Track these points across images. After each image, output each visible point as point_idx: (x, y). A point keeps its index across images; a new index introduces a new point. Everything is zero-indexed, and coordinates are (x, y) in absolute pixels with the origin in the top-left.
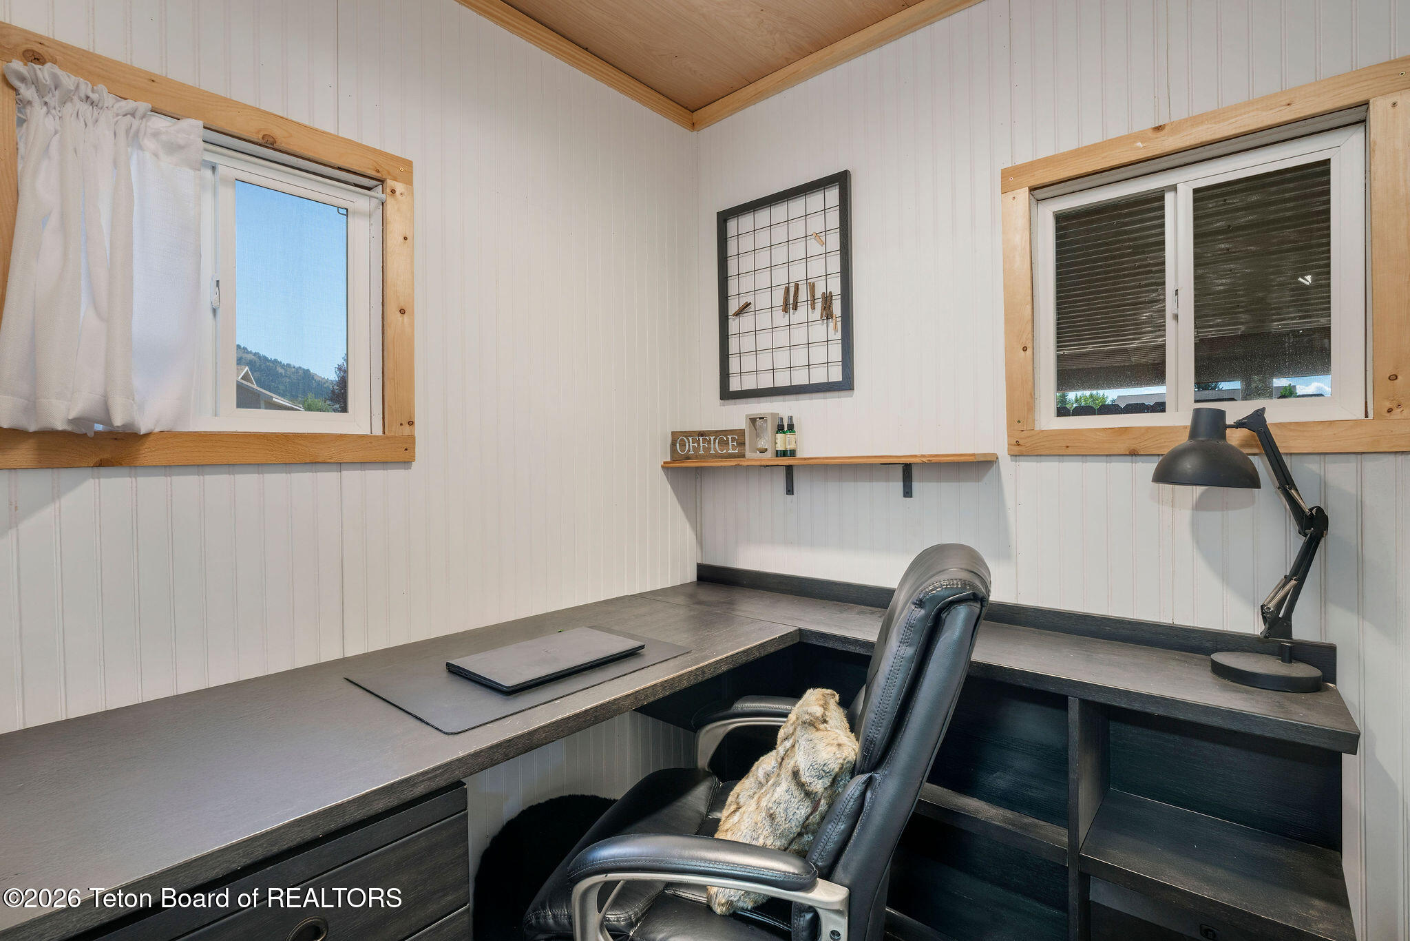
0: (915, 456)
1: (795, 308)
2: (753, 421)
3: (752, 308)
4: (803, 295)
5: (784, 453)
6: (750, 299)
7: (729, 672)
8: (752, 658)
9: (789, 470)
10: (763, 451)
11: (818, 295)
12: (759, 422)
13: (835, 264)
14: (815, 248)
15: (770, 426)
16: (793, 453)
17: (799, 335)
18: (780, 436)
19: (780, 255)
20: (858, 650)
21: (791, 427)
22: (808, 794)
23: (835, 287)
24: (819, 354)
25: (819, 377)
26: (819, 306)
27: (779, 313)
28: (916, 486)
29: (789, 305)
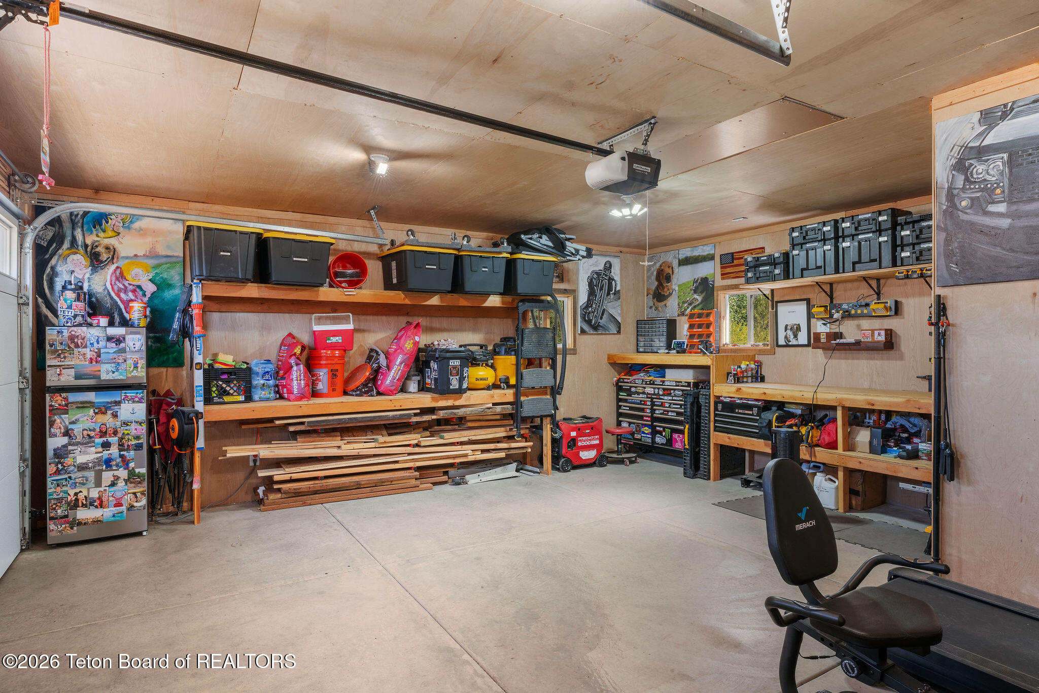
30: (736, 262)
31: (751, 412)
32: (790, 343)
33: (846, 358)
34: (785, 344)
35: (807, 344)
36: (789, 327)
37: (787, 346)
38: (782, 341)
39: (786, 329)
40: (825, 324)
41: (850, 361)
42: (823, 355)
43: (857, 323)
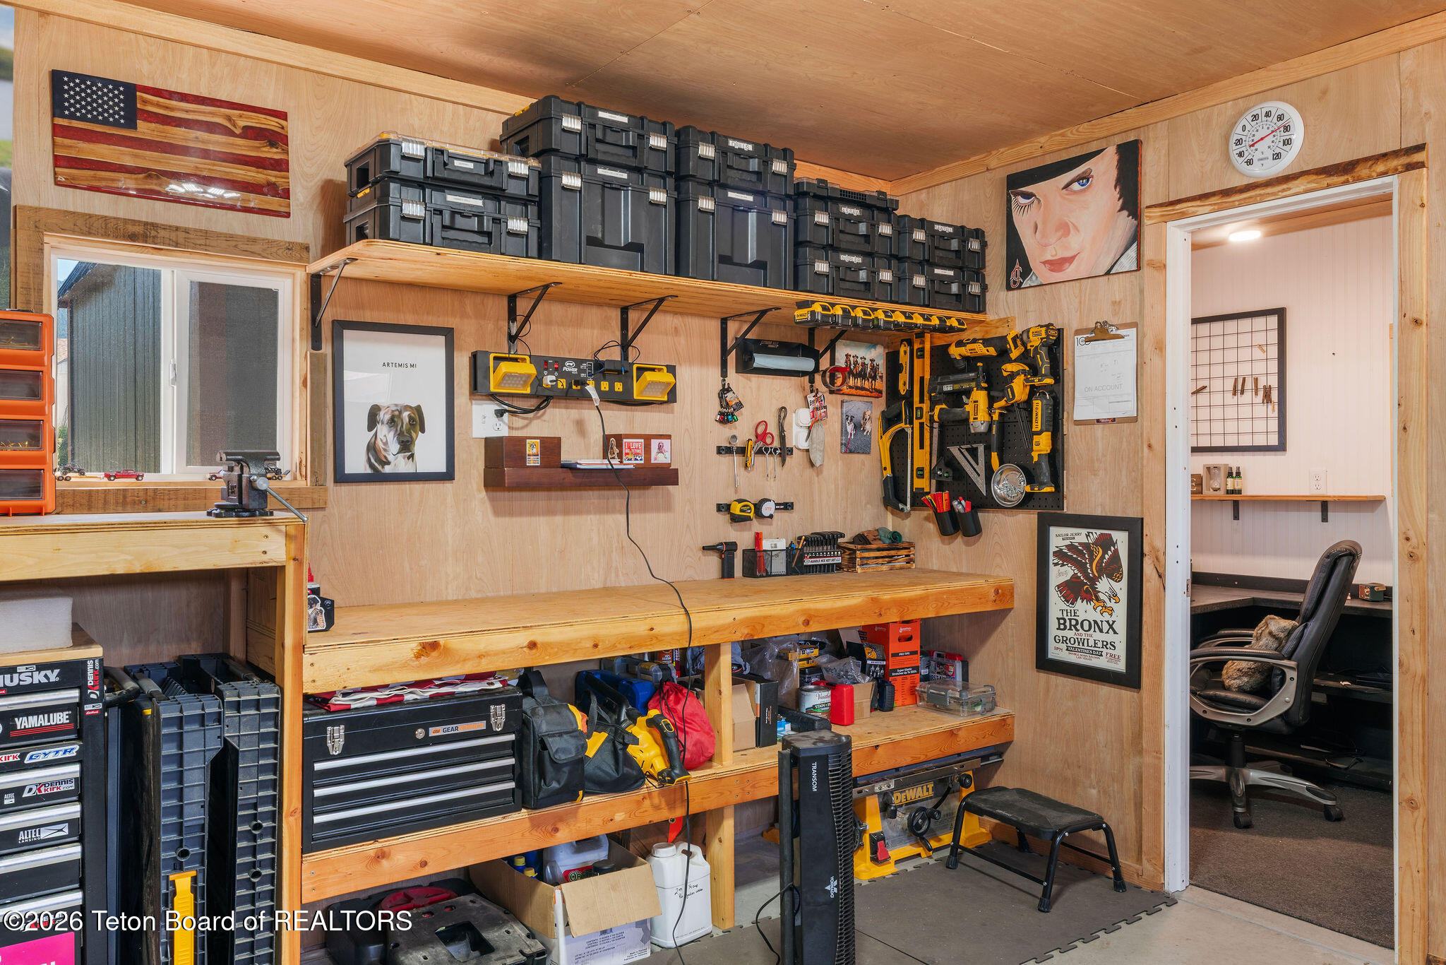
0: (1330, 497)
1: (1242, 392)
2: (1208, 469)
3: (1207, 390)
4: (1249, 385)
5: (1233, 492)
6: (1206, 383)
7: (1218, 612)
8: (1228, 607)
9: (1236, 504)
10: (1216, 490)
11: (1261, 386)
12: (1213, 471)
13: (1273, 366)
14: (1258, 354)
15: (1223, 473)
16: (1239, 492)
17: (1245, 412)
18: (1230, 480)
19: (1231, 355)
20: (1292, 607)
21: (1238, 474)
22: (1277, 639)
23: (1273, 381)
24: (1260, 426)
25: (1260, 441)
26: (1261, 393)
27: (1229, 395)
28: (1330, 515)
29: (1238, 390)
30: (145, 129)
31: (481, 725)
32: (388, 469)
33: (550, 512)
34: (369, 471)
35: (444, 470)
36: (384, 416)
37: (376, 477)
38: (356, 462)
39: (373, 421)
40: (500, 414)
41: (559, 519)
42: (488, 504)
43: (577, 417)
